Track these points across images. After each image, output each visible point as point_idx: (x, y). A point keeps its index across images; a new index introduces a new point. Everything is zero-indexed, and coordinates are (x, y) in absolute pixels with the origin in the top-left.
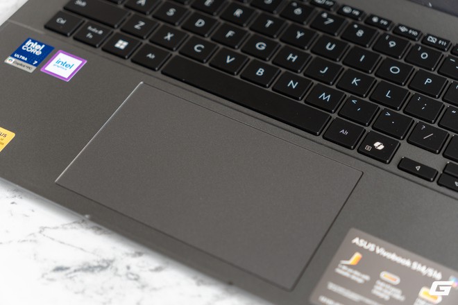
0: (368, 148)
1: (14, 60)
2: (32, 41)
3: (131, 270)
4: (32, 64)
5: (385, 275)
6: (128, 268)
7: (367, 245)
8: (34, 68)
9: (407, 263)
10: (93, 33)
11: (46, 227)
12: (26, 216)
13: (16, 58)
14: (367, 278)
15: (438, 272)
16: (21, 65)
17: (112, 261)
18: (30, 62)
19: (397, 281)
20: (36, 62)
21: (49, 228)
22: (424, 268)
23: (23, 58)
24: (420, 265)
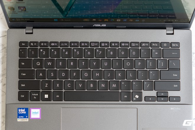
0: (135, 99)
1: (20, 119)
2: (20, 109)
4: (26, 118)
8: (28, 119)
10: (35, 96)
13: (20, 118)
16: (23, 120)
18: (25, 117)
20: (27, 116)
23: (22, 117)
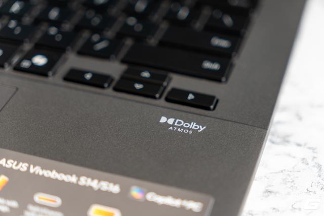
5: (39, 198)
7: (17, 165)
9: (73, 179)
14: (14, 204)
15: (115, 184)
19: (58, 201)
22: (96, 181)
24: (89, 180)
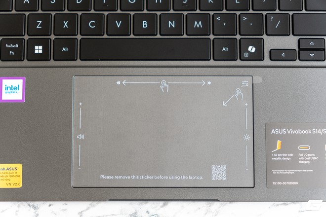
0: (246, 55)
3: (151, 213)
6: (148, 212)
10: (13, 49)
11: (82, 212)
12: (65, 210)
17: (136, 213)
21: (84, 211)
